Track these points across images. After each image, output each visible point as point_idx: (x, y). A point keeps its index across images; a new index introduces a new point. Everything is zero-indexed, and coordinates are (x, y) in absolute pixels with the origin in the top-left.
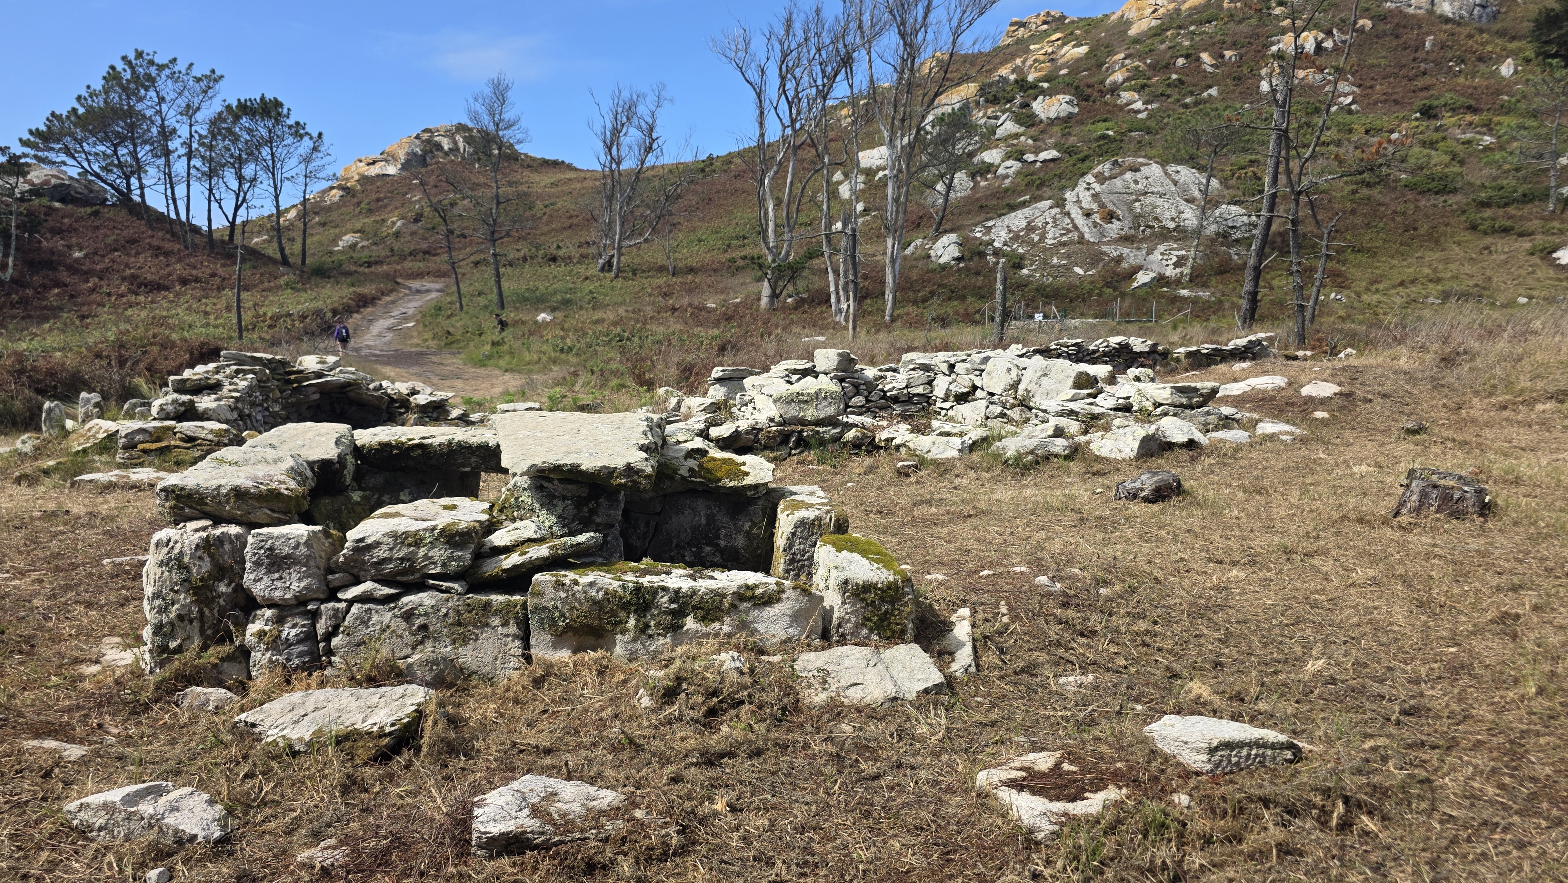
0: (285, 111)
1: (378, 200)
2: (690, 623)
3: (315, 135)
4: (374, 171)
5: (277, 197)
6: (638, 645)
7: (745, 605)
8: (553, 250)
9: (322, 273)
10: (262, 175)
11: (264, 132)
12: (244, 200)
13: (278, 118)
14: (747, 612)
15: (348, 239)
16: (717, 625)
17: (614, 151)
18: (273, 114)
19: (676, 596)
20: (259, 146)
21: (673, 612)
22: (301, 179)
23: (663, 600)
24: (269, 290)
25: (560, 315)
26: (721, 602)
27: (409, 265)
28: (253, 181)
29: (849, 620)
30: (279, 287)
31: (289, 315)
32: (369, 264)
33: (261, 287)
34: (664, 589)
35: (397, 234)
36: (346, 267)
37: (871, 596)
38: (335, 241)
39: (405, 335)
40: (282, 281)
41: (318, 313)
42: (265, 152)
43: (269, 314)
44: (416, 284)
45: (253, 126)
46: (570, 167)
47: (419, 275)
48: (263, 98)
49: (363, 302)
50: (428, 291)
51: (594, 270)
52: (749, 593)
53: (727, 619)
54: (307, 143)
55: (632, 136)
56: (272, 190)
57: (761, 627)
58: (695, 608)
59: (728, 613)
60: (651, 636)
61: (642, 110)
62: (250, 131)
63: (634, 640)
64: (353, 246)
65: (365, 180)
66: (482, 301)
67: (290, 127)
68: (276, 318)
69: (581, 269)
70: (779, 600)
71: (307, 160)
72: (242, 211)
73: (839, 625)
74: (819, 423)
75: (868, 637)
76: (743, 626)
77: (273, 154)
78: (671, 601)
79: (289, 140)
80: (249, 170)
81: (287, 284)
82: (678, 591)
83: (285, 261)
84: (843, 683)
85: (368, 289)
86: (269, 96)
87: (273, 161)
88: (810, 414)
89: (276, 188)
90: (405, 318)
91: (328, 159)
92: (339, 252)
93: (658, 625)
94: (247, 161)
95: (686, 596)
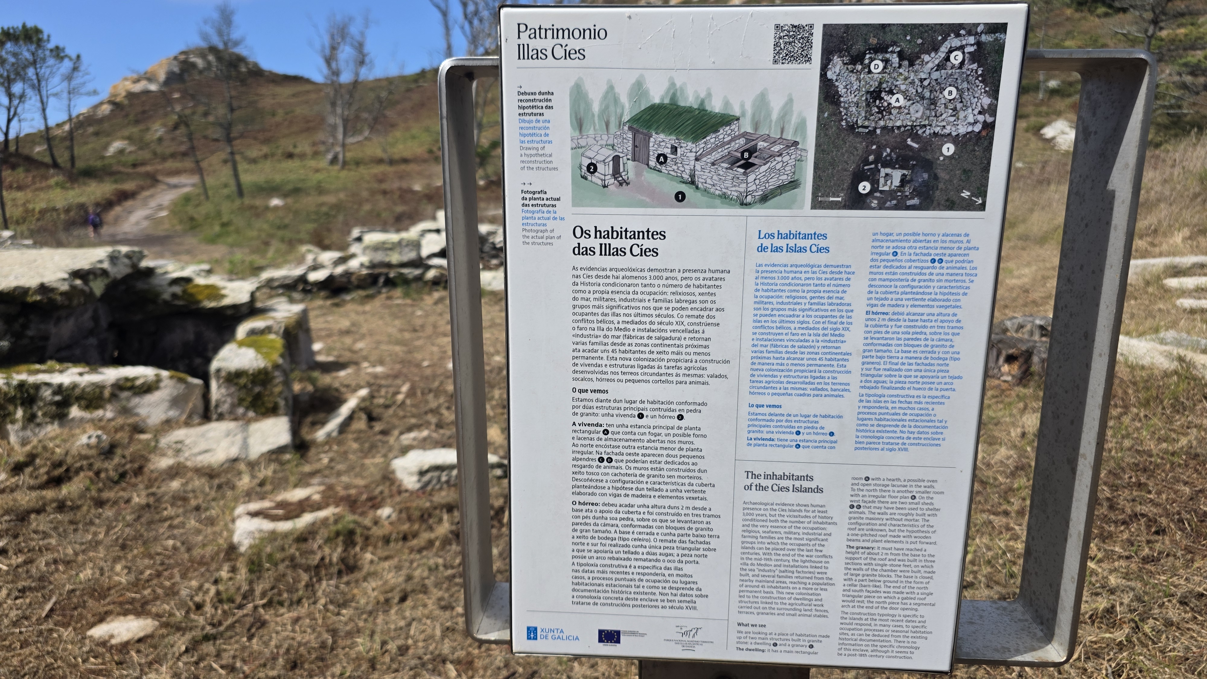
0: (45, 37)
1: (144, 112)
2: (75, 412)
3: (74, 56)
4: (138, 88)
5: (44, 110)
6: (29, 433)
7: (125, 394)
8: (291, 149)
9: (89, 174)
10: (29, 92)
11: (27, 55)
12: (15, 114)
13: (39, 43)
14: (128, 399)
15: (116, 145)
16: (100, 413)
17: (334, 65)
18: (35, 39)
19: (59, 389)
20: (25, 67)
21: (58, 404)
22: (65, 95)
23: (47, 393)
24: (41, 189)
25: (290, 200)
26: (101, 393)
27: (170, 164)
28: (22, 97)
29: (225, 402)
30: (49, 187)
31: (54, 209)
32: (134, 165)
33: (33, 187)
34: (48, 385)
35: (160, 140)
36: (115, 168)
37: (243, 381)
38: (106, 147)
39: (158, 222)
40: (52, 181)
41: (82, 207)
42: (31, 72)
43: (37, 210)
44: (174, 180)
45: (16, 49)
46: (307, 81)
47: (177, 173)
48: (24, 26)
49: (124, 196)
50: (184, 186)
51: (323, 163)
52: (129, 384)
53: (109, 407)
54: (67, 65)
55: (346, 53)
56: (39, 105)
57: (143, 411)
58: (78, 399)
59: (109, 400)
60: (39, 425)
61: (354, 30)
62: (15, 55)
63: (24, 428)
64: (121, 152)
65: (131, 95)
66: (226, 191)
67: (51, 50)
68: (43, 212)
69: (313, 163)
70: (157, 388)
71: (69, 78)
72: (14, 123)
73: (217, 406)
74: (403, 265)
75: (244, 415)
76: (125, 411)
77: (37, 74)
78: (55, 393)
79: (51, 61)
80: (17, 88)
81: (57, 184)
82: (60, 386)
83: (55, 165)
84: (196, 450)
85: (129, 186)
86: (30, 24)
87: (39, 81)
88: (395, 258)
89: (42, 102)
90: (160, 208)
91: (87, 78)
92: (110, 157)
93: (45, 415)
94: (14, 80)
95: (67, 389)
